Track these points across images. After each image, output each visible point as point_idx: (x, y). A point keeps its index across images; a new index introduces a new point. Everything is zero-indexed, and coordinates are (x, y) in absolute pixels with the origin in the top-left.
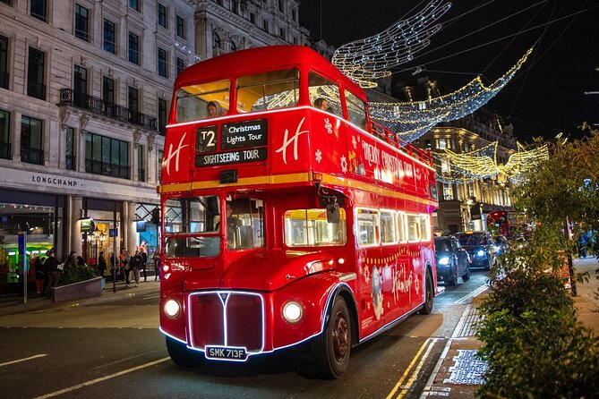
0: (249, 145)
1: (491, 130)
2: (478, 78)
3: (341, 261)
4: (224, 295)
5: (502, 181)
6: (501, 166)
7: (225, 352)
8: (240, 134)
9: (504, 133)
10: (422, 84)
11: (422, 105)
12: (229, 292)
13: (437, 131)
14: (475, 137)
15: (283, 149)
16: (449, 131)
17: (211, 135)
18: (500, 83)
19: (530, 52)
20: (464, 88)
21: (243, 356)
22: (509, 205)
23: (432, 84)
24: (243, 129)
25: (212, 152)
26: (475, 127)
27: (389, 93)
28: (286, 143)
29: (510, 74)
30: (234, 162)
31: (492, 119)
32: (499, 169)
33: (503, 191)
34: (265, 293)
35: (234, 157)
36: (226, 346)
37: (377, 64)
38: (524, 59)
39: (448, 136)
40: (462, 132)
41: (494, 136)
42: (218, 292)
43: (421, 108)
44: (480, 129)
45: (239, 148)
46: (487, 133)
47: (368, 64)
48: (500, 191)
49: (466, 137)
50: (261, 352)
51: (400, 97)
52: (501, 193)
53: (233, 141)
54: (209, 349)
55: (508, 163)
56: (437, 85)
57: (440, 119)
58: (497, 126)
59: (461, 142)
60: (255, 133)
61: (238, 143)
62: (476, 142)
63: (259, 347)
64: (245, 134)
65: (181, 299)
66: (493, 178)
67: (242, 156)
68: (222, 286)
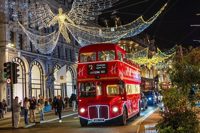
0: (102, 69)
1: (144, 42)
2: (141, 17)
3: (123, 98)
4: (98, 106)
5: (149, 67)
6: (149, 59)
7: (99, 120)
8: (100, 66)
9: (150, 44)
10: (112, 19)
11: (113, 29)
12: (99, 106)
13: (120, 42)
14: (137, 45)
15: (112, 71)
16: (125, 42)
17: (91, 66)
18: (152, 20)
19: (166, 5)
20: (134, 22)
21: (104, 120)
22: (152, 78)
23: (118, 19)
24: (100, 65)
25: (92, 71)
26: (137, 41)
27: (97, 23)
28: (112, 69)
29: (156, 15)
30: (98, 74)
31: (145, 37)
32: (149, 61)
33: (149, 72)
34: (109, 105)
35: (98, 72)
36: (99, 118)
37: (95, 8)
38: (163, 9)
39: (125, 45)
40: (131, 43)
41: (146, 45)
42: (97, 106)
43: (112, 31)
44: (139, 42)
45: (99, 70)
46: (143, 43)
47: (90, 8)
48: (148, 71)
49: (133, 45)
50: (108, 119)
51: (102, 25)
52: (148, 73)
53: (98, 68)
54: (94, 120)
55: (153, 58)
56: (120, 20)
57: (122, 36)
58: (147, 40)
59: (130, 47)
60: (104, 66)
61: (99, 69)
62: (138, 48)
63: (108, 118)
64: (101, 66)
65: (86, 108)
66: (145, 65)
67: (100, 72)
68: (97, 104)
